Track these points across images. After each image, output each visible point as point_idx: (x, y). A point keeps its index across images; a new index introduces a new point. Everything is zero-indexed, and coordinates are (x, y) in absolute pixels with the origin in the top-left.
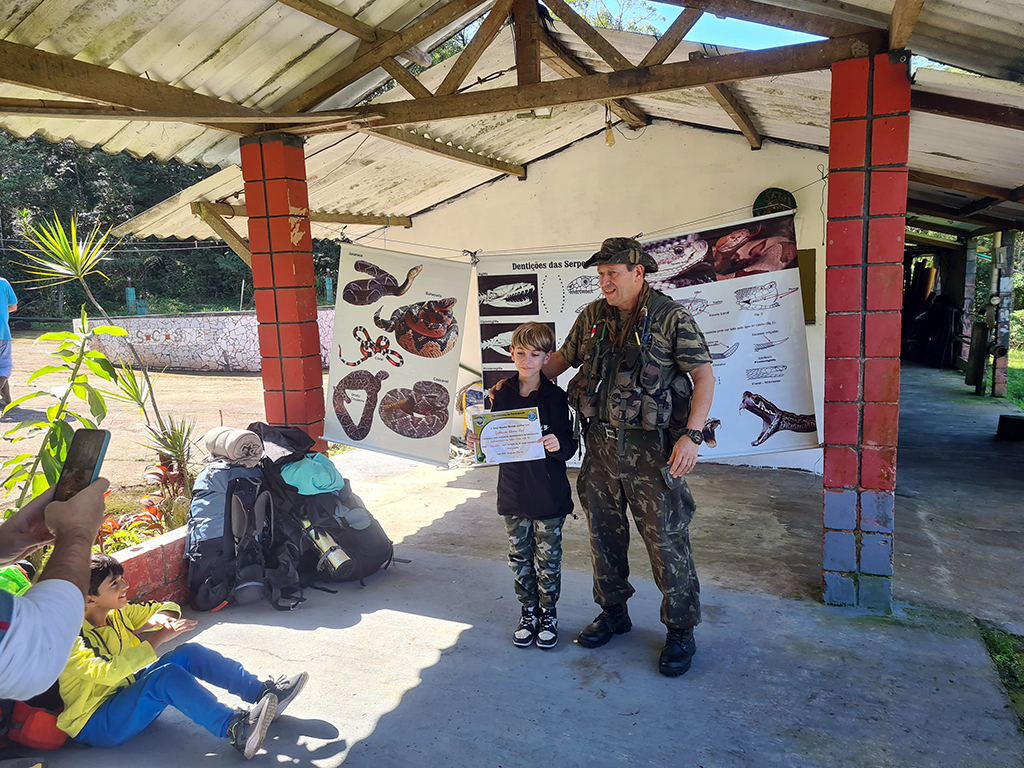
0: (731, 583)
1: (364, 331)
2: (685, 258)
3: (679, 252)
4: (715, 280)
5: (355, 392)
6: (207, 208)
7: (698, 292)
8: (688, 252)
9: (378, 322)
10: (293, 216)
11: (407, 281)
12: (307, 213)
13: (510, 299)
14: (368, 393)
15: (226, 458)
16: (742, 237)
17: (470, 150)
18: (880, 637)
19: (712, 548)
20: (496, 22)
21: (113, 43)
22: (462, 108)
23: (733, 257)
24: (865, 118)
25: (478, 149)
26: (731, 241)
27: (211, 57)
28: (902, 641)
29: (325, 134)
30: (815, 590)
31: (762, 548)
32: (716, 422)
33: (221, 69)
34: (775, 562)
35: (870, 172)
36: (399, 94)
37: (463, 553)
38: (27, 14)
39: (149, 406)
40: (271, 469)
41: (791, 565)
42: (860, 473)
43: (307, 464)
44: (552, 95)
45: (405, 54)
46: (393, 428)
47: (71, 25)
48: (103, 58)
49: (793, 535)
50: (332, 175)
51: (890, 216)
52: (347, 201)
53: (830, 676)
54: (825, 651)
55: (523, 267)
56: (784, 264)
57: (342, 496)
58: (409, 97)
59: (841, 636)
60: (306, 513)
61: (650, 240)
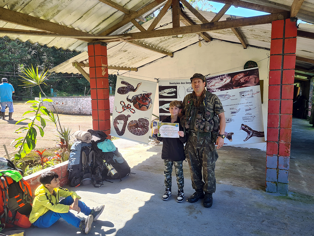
0: (236, 184)
1: (124, 102)
2: (224, 82)
3: (222, 80)
4: (233, 89)
5: (120, 121)
6: (77, 64)
7: (227, 92)
8: (225, 80)
9: (128, 100)
10: (103, 67)
11: (137, 87)
12: (107, 66)
13: (169, 93)
14: (124, 121)
15: (81, 140)
16: (242, 75)
17: (156, 48)
18: (284, 203)
19: (230, 173)
20: (166, 8)
21: (51, 14)
22: (155, 34)
23: (239, 82)
24: (282, 39)
25: (159, 47)
26: (238, 77)
27: (80, 18)
28: (291, 204)
29: (113, 42)
30: (263, 187)
31: (246, 173)
32: (233, 133)
33: (83, 22)
34: (250, 178)
35: (283, 55)
36: (136, 30)
37: (152, 172)
38: (26, 4)
39: (58, 124)
40: (94, 144)
41: (255, 179)
42: (279, 151)
43: (105, 143)
44: (183, 31)
45: (138, 18)
46: (132, 132)
47: (39, 8)
48: (48, 18)
49: (255, 169)
50: (115, 55)
51: (290, 69)
52: (119, 63)
53: (268, 215)
54: (267, 207)
55: (173, 83)
56: (255, 84)
57: (115, 153)
58: (139, 31)
59: (272, 202)
60: (104, 158)
61: (213, 76)
